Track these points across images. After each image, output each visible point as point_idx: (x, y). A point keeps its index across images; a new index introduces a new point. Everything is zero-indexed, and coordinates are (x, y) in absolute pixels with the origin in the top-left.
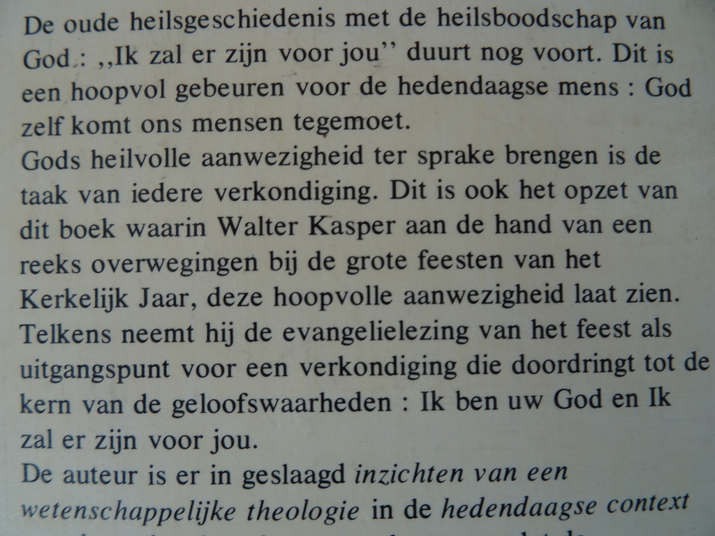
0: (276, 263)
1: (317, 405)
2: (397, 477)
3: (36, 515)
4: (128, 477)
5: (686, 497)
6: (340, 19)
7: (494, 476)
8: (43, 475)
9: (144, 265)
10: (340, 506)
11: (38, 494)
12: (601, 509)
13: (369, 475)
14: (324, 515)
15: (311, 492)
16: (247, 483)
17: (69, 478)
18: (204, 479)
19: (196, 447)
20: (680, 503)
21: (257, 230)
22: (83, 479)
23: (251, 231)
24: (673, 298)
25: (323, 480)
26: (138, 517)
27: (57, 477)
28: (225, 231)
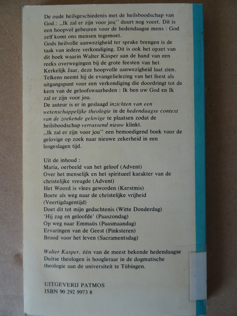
0: (95, 63)
1: (102, 91)
2: (118, 105)
3: (47, 113)
4: (65, 105)
5: (177, 110)
6: (108, 16)
7: (137, 105)
8: (48, 105)
9: (69, 64)
10: (107, 110)
11: (47, 109)
12: (159, 112)
13: (113, 104)
14: (104, 112)
15: (101, 107)
16: (89, 106)
17: (54, 106)
18: (80, 105)
19: (79, 99)
20: (176, 111)
21: (91, 57)
22: (56, 106)
23: (90, 57)
24: (174, 70)
25: (104, 105)
26: (67, 113)
27: (51, 106)
28: (85, 57)
